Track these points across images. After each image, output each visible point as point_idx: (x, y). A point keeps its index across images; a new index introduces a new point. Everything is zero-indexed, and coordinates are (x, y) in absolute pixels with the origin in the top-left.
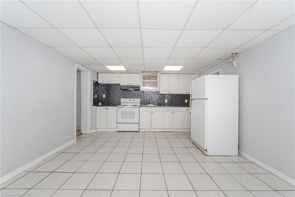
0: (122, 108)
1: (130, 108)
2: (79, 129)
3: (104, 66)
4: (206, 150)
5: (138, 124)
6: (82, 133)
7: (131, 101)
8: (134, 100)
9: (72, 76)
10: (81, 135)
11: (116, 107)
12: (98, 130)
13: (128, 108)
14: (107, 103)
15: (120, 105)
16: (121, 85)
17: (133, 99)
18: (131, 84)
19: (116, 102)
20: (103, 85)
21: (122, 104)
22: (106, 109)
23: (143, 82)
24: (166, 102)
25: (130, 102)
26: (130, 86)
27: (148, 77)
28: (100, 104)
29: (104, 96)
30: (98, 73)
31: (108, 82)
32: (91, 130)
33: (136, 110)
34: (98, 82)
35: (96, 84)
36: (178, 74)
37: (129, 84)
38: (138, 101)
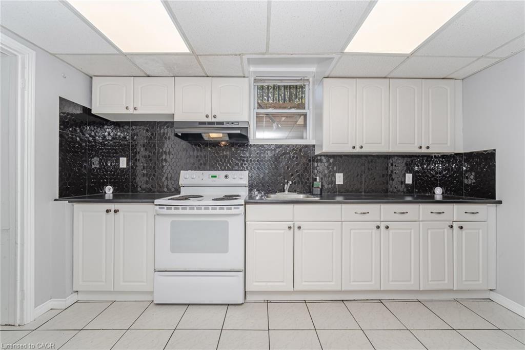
1: (207, 207)
5: (242, 274)
7: (217, 181)
8: (226, 176)
13: (201, 206)
17: (225, 173)
18: (215, 117)
19: (165, 184)
21: (184, 192)
22: (108, 211)
23: (257, 114)
24: (337, 183)
25: (214, 183)
26: (210, 123)
28: (109, 189)
30: (91, 78)
31: (127, 108)
33: (232, 218)
34: (90, 110)
36: (388, 80)
37: (207, 116)
38: (240, 178)
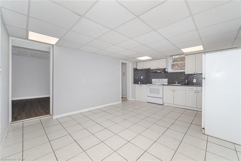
0: (151, 86)
2: (126, 97)
3: (135, 58)
4: (204, 129)
5: (162, 99)
6: (127, 100)
7: (160, 81)
8: (162, 80)
9: (119, 67)
10: (126, 101)
11: (146, 85)
12: (136, 99)
13: (156, 86)
14: (144, 82)
15: (152, 83)
16: (151, 69)
20: (141, 70)
22: (140, 86)
23: (171, 64)
24: (194, 82)
26: (157, 69)
27: (181, 59)
28: (140, 83)
29: (142, 77)
30: (137, 63)
32: (132, 99)
33: (161, 88)
34: (137, 68)
35: (135, 70)
38: (165, 81)
